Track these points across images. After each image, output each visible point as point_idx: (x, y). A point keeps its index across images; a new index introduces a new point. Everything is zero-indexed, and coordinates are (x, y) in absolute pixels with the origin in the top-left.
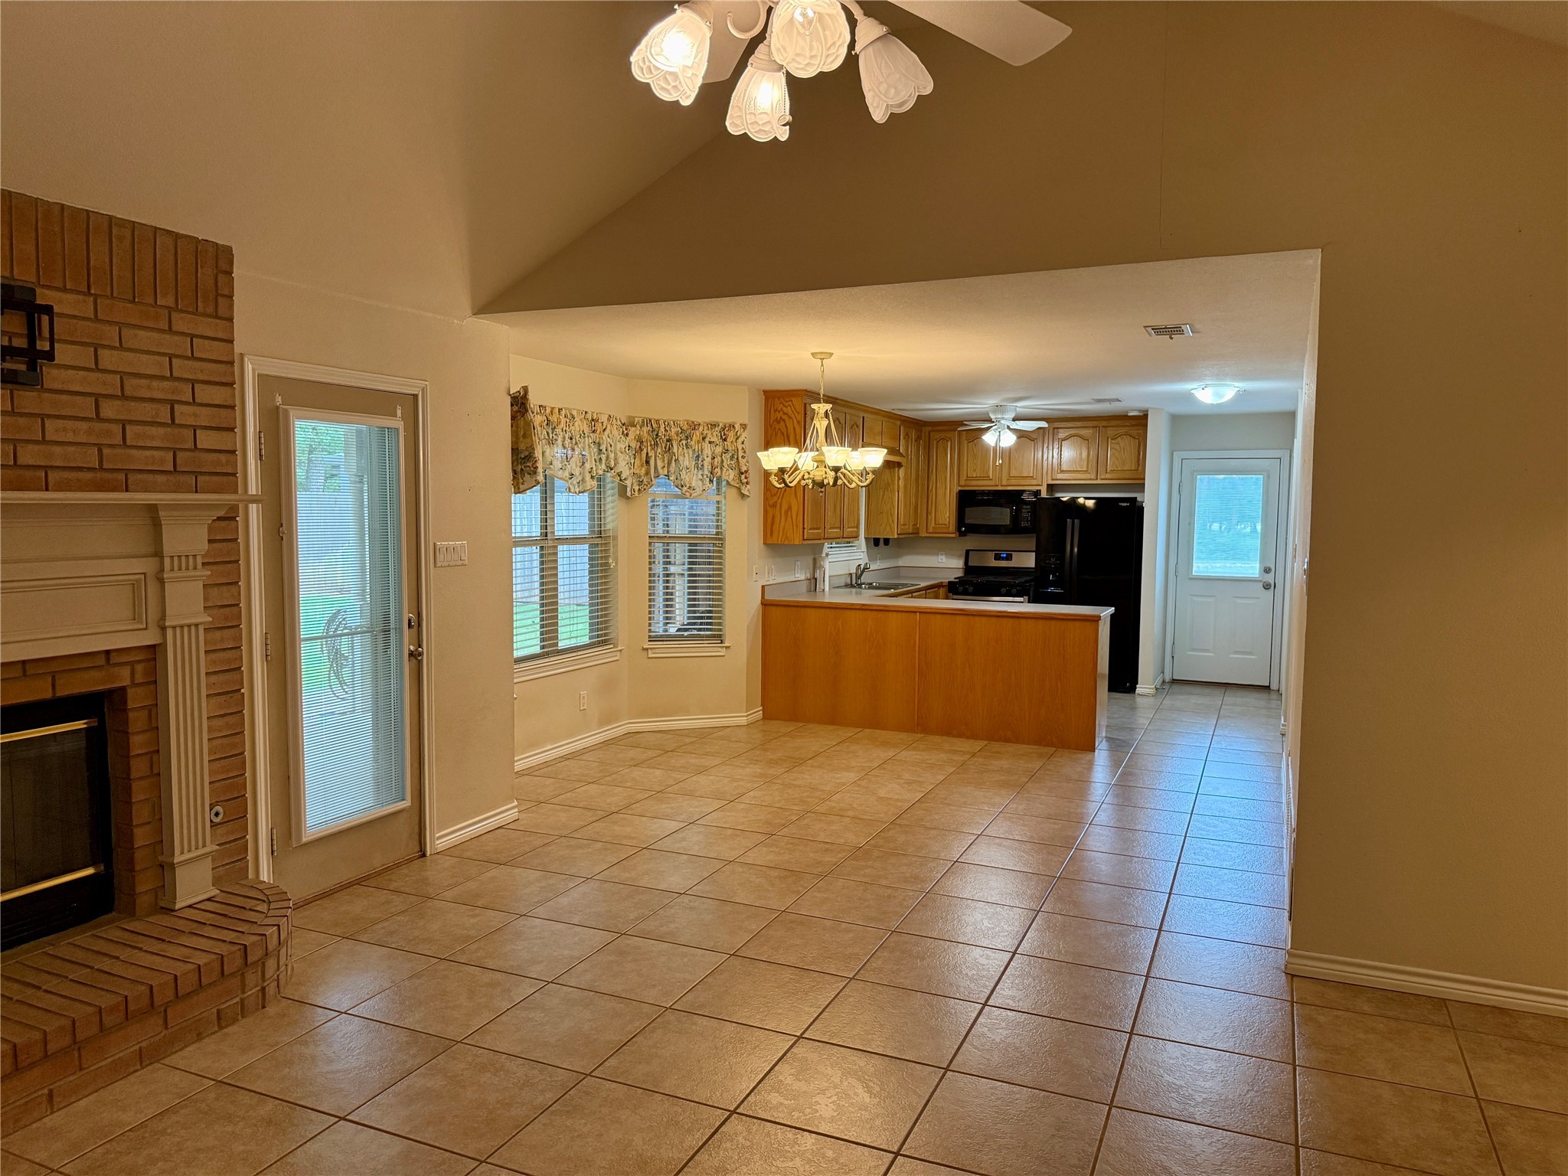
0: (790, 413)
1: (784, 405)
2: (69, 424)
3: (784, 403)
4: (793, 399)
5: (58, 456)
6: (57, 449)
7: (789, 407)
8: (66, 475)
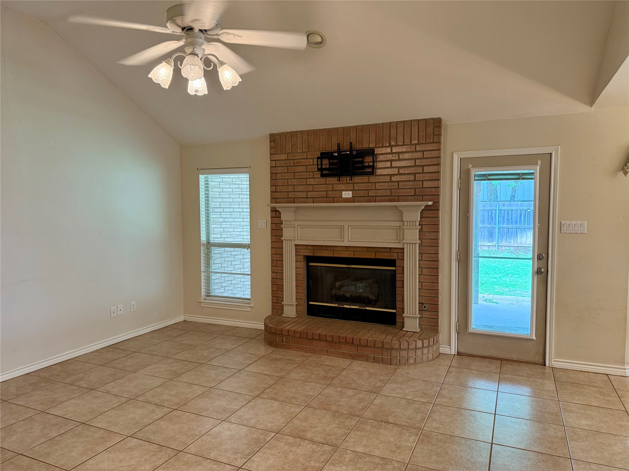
2: (383, 184)
5: (379, 193)
6: (379, 191)
8: (381, 198)
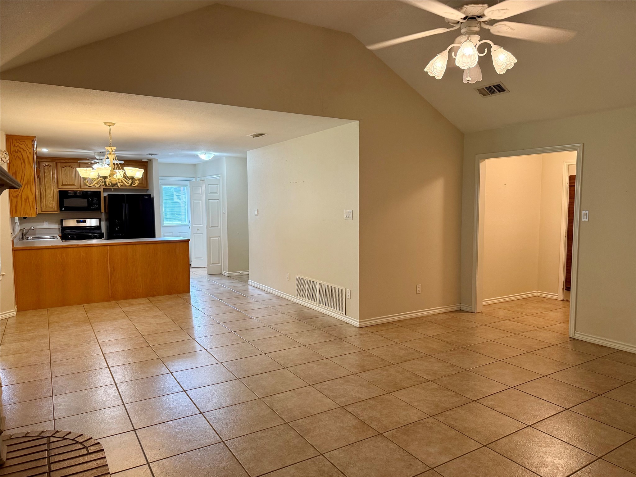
0: (24, 148)
1: (20, 144)
3: (20, 142)
4: (25, 141)
7: (23, 145)
